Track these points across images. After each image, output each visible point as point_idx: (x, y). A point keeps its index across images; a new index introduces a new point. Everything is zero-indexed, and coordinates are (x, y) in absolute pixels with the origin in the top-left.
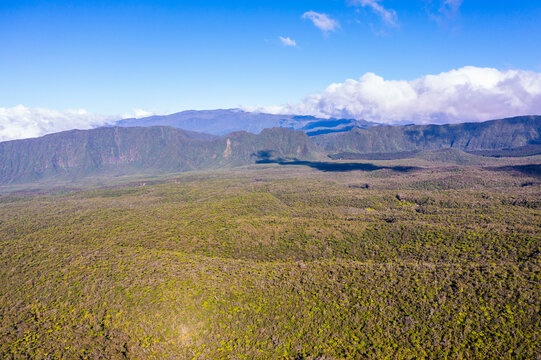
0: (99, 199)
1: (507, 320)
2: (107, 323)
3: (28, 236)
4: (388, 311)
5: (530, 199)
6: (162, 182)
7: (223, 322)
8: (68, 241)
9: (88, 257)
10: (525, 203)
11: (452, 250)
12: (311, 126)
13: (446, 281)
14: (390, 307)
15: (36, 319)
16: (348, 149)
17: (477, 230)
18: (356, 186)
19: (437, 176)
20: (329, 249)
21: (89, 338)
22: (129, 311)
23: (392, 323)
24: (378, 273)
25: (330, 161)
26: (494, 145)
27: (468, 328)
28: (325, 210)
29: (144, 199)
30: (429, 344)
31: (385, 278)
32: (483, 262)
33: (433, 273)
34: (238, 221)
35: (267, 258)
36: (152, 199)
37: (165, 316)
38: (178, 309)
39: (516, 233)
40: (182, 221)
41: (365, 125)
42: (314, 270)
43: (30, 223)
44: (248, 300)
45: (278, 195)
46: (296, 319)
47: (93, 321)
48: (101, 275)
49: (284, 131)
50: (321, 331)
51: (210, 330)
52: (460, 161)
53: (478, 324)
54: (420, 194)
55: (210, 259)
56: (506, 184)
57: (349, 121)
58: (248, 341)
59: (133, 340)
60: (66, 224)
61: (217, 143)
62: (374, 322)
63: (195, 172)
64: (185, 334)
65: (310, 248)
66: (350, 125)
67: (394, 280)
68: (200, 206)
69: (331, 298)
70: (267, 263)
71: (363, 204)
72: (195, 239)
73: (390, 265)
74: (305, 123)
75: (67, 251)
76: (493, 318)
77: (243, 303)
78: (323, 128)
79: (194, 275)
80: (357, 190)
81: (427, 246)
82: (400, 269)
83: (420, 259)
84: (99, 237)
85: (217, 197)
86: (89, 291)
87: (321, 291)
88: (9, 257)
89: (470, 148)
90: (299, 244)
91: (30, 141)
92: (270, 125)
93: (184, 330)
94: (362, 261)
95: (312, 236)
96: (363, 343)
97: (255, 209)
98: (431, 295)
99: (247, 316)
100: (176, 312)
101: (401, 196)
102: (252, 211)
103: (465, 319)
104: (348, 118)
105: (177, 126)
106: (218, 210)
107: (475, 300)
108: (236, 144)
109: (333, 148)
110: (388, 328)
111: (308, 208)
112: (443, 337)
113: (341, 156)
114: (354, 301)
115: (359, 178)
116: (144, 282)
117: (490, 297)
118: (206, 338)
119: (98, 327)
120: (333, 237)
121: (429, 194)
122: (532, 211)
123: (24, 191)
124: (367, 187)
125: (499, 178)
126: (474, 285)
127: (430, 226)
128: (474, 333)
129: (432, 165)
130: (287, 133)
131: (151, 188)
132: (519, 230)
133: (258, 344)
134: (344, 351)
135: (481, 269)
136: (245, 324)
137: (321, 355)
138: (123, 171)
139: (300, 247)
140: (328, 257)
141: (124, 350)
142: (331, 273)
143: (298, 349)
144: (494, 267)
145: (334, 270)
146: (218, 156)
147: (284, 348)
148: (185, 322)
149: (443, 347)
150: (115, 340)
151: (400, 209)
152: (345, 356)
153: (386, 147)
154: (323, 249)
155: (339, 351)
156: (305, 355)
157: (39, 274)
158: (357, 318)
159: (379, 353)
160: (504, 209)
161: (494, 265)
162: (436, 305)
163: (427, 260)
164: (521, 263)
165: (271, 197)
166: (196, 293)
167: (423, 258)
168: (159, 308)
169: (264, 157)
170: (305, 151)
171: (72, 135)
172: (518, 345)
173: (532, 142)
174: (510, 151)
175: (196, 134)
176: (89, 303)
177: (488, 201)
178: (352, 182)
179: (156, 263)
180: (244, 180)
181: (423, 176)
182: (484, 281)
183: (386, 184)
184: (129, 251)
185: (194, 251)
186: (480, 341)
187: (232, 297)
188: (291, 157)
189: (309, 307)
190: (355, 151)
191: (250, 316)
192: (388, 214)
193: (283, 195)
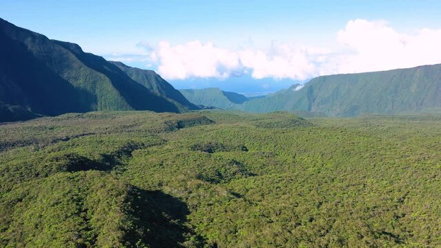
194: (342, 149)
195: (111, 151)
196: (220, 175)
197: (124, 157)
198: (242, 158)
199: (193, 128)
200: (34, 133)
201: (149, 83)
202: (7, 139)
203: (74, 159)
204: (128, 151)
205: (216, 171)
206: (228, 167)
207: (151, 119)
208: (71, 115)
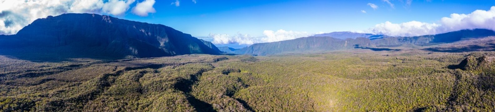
0: (308, 57)
1: (426, 92)
2: (308, 95)
3: (290, 66)
4: (395, 94)
5: (431, 58)
6: (326, 53)
7: (343, 100)
8: (300, 69)
9: (305, 74)
10: (429, 59)
11: (412, 74)
12: (371, 37)
13: (411, 83)
14: (395, 93)
15: (291, 90)
16: (382, 44)
17: (418, 67)
18: (385, 55)
19: (407, 52)
20: (377, 76)
21: (303, 99)
22: (315, 93)
23: (396, 98)
24: (392, 82)
25: (377, 48)
26: (421, 43)
27: (416, 96)
28: (375, 63)
29: (321, 58)
30: (406, 103)
31: (394, 84)
32: (420, 76)
33: (407, 81)
34: (349, 66)
35: (358, 79)
36: (323, 58)
37: (325, 96)
38: (330, 94)
39: (427, 67)
40: (332, 66)
41: (387, 37)
42: (372, 83)
43: (291, 63)
44: (351, 92)
45: (361, 58)
46: (366, 99)
47: (305, 94)
48: (308, 80)
49: (363, 38)
50: (374, 103)
51: (340, 102)
52: (413, 47)
53: (419, 94)
54: (403, 57)
55: (340, 78)
56: (425, 54)
57: (382, 35)
58: (351, 106)
59: (315, 102)
60: (300, 64)
61: (343, 42)
62: (391, 98)
63: (336, 51)
64: (332, 103)
65: (371, 75)
66: (382, 37)
67: (396, 84)
68: (337, 61)
69: (377, 92)
70: (358, 80)
71: (387, 61)
72: (335, 72)
73: (395, 80)
74: (369, 36)
75: (300, 72)
76: (422, 92)
77: (350, 93)
78: (374, 38)
79: (335, 83)
80: (385, 57)
81: (405, 73)
82: (398, 81)
83: (403, 77)
84: (308, 69)
85: (342, 59)
86: (304, 84)
87: (374, 89)
88: (286, 71)
89: (415, 44)
90: (367, 74)
91: (293, 40)
92: (359, 36)
93: (331, 102)
94: (387, 79)
95: (371, 71)
96: (387, 106)
97: (354, 63)
98: (406, 88)
99: (351, 98)
100: (329, 95)
101: (398, 58)
102: (353, 63)
103: (416, 94)
104: (382, 34)
105: (331, 36)
106: (342, 63)
107: (418, 88)
108: (348, 42)
109: (378, 44)
110: (395, 100)
111: (370, 63)
112: (410, 100)
113: (380, 46)
114: (384, 92)
115: (385, 53)
116: (320, 84)
117: (422, 86)
118: (338, 105)
119: (306, 96)
120: (378, 72)
121: (405, 57)
122: (431, 61)
123: (290, 54)
124: (388, 55)
125: (423, 52)
126: (418, 83)
127: (406, 67)
128: (418, 97)
129: (406, 49)
130: (364, 39)
131: (323, 55)
132: (428, 66)
133: (355, 107)
134: (381, 109)
135: (419, 78)
136: (351, 100)
137: (374, 110)
138: (316, 49)
139: (368, 75)
140: (376, 78)
141: (312, 105)
142: (377, 83)
143: (367, 109)
144: (423, 77)
145: (378, 82)
146: (343, 46)
147: (362, 108)
148: (331, 99)
149: (410, 103)
150: (310, 101)
151: (397, 62)
152: (381, 111)
153: (393, 44)
154: (375, 76)
155: (380, 109)
156: (369, 111)
157: (292, 78)
158: (385, 98)
159: (392, 109)
160: (424, 61)
161: (422, 77)
162: (408, 91)
163: (405, 77)
164: (429, 75)
165: (359, 59)
166: (335, 89)
167: (404, 77)
168: (324, 93)
169: (357, 46)
170: (369, 45)
171: (303, 39)
172: (428, 98)
173: (430, 42)
174: (425, 44)
175: (337, 39)
176: (304, 88)
177: (420, 59)
178: (384, 54)
179: (323, 78)
180: (351, 53)
181: (403, 52)
182: (420, 82)
183: (394, 55)
184: (316, 74)
185: (335, 76)
186: (419, 99)
187: (346, 91)
188: (365, 46)
189: (371, 95)
190: (384, 45)
191: (352, 98)
192: (394, 64)
193: (363, 58)
194: (275, 72)
195: (195, 73)
196: (235, 88)
197: (199, 76)
198: (240, 76)
199: (222, 61)
200: (175, 61)
201: (209, 45)
202: (167, 62)
203: (179, 80)
204: (201, 72)
205: (233, 86)
206: (237, 83)
207: (209, 57)
208: (187, 55)
